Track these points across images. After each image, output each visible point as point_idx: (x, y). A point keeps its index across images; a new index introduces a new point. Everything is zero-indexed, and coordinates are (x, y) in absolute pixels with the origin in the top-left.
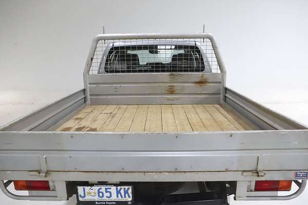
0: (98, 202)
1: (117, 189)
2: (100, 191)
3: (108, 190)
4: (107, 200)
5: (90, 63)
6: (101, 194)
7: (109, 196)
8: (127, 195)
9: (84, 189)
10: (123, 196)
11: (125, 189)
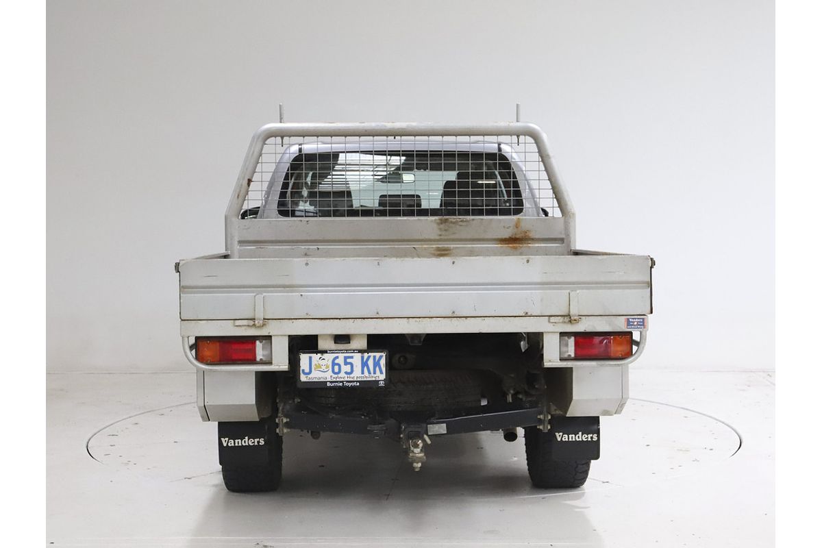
0: (331, 382)
1: (363, 358)
2: (336, 361)
3: (348, 360)
4: (346, 379)
5: (243, 191)
6: (336, 369)
7: (349, 371)
8: (377, 369)
9: (310, 358)
10: (372, 371)
11: (375, 357)
